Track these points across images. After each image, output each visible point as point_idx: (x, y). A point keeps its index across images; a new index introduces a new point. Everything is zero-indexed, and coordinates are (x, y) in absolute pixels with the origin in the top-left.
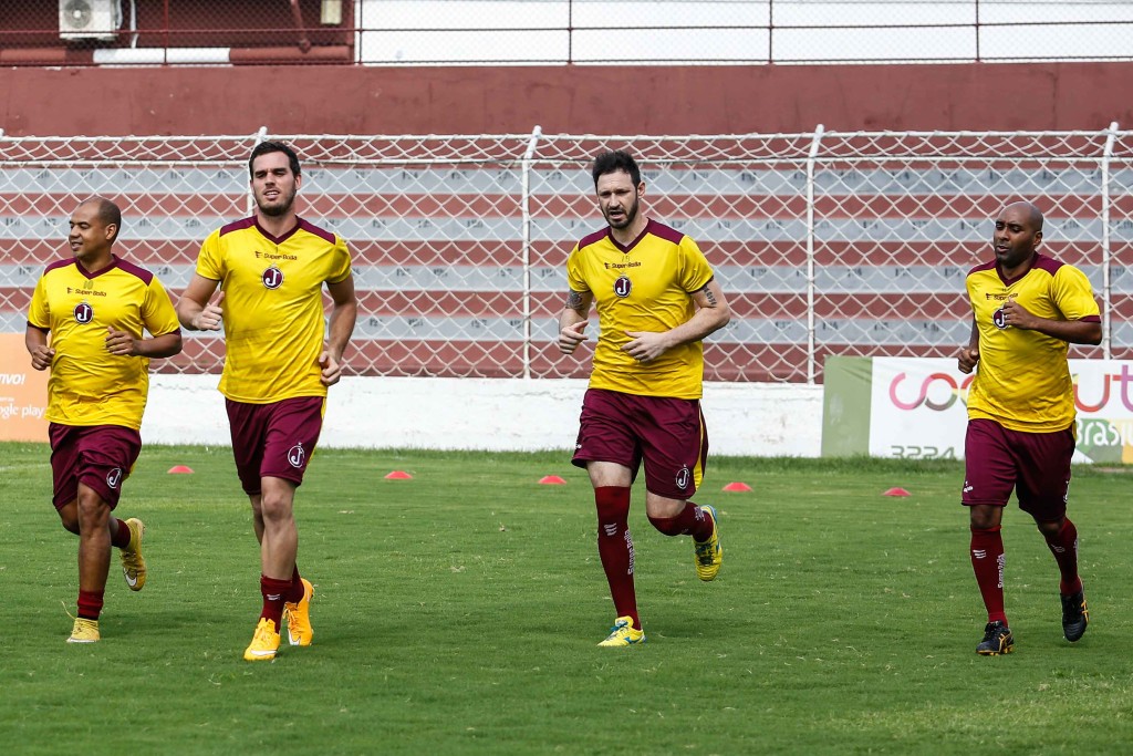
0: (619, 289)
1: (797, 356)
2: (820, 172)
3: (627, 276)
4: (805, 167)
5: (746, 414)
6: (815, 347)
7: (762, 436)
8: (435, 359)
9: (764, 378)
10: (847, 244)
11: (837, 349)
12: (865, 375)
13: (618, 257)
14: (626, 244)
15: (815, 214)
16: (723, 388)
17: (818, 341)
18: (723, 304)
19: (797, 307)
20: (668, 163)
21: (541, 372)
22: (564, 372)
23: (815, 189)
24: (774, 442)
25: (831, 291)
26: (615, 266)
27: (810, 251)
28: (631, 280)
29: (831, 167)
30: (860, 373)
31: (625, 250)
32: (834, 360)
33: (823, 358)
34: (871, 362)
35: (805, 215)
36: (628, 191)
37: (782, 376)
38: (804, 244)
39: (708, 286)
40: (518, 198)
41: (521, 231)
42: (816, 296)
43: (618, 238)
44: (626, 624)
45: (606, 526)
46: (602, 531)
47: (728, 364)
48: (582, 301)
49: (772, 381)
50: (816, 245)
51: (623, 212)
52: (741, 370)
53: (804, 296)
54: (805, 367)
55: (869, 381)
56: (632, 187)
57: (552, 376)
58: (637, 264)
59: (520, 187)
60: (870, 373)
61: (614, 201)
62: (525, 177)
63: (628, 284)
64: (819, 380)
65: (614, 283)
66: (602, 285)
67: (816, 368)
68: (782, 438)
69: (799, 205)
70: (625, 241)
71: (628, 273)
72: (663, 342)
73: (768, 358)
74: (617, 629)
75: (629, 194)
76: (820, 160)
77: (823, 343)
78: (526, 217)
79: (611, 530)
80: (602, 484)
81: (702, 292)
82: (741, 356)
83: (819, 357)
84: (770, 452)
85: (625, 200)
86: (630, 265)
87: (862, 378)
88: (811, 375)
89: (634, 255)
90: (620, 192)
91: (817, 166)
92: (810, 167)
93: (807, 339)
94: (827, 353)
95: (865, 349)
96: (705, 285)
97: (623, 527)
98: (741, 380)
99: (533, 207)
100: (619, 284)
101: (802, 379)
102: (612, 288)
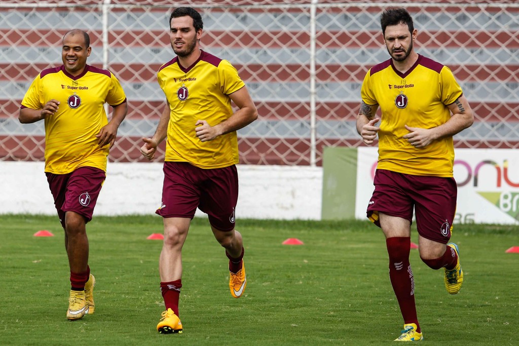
0: (399, 103)
1: (303, 147)
2: (320, 15)
3: (404, 94)
4: (309, 11)
5: (266, 188)
6: (317, 140)
7: (277, 205)
8: (39, 149)
9: (278, 162)
10: (339, 66)
11: (332, 142)
12: (352, 160)
13: (398, 80)
14: (403, 72)
15: (317, 45)
16: (250, 169)
17: (319, 136)
18: (470, 111)
19: (303, 111)
20: (209, 8)
21: (117, 158)
22: (133, 158)
23: (316, 26)
24: (287, 209)
25: (328, 100)
26: (395, 87)
27: (313, 71)
28: (408, 97)
29: (328, 11)
30: (349, 159)
31: (403, 76)
32: (330, 150)
33: (321, 148)
34: (356, 151)
35: (309, 46)
36: (407, 37)
37: (293, 160)
38: (309, 66)
39: (459, 100)
40: (100, 32)
41: (102, 56)
42: (317, 104)
43: (398, 68)
44: (412, 328)
45: (396, 264)
46: (392, 267)
47: (252, 153)
48: (372, 110)
49: (285, 164)
50: (317, 67)
51: (403, 51)
52: (262, 156)
53: (309, 104)
54: (309, 155)
55: (356, 165)
56: (410, 34)
57: (125, 161)
58: (412, 86)
59: (101, 25)
60: (356, 159)
61: (397, 44)
62: (105, 17)
63: (406, 100)
64: (319, 164)
65: (395, 98)
66: (386, 100)
67: (317, 156)
68: (292, 206)
69: (305, 38)
70: (403, 69)
71: (405, 91)
72: (430, 135)
73: (282, 148)
74: (406, 332)
75: (407, 39)
76: (320, 6)
77: (322, 138)
78: (106, 46)
79: (398, 266)
80: (391, 235)
81: (455, 104)
82: (262, 147)
83: (319, 147)
84: (289, 216)
85: (405, 44)
86: (406, 86)
87: (350, 162)
88: (313, 160)
89: (409, 79)
90: (401, 38)
91: (318, 10)
92: (313, 11)
93: (310, 134)
94: (324, 144)
95: (353, 142)
96: (457, 99)
97: (406, 264)
98: (263, 164)
99: (111, 39)
100: (399, 99)
101: (306, 163)
102: (394, 102)
